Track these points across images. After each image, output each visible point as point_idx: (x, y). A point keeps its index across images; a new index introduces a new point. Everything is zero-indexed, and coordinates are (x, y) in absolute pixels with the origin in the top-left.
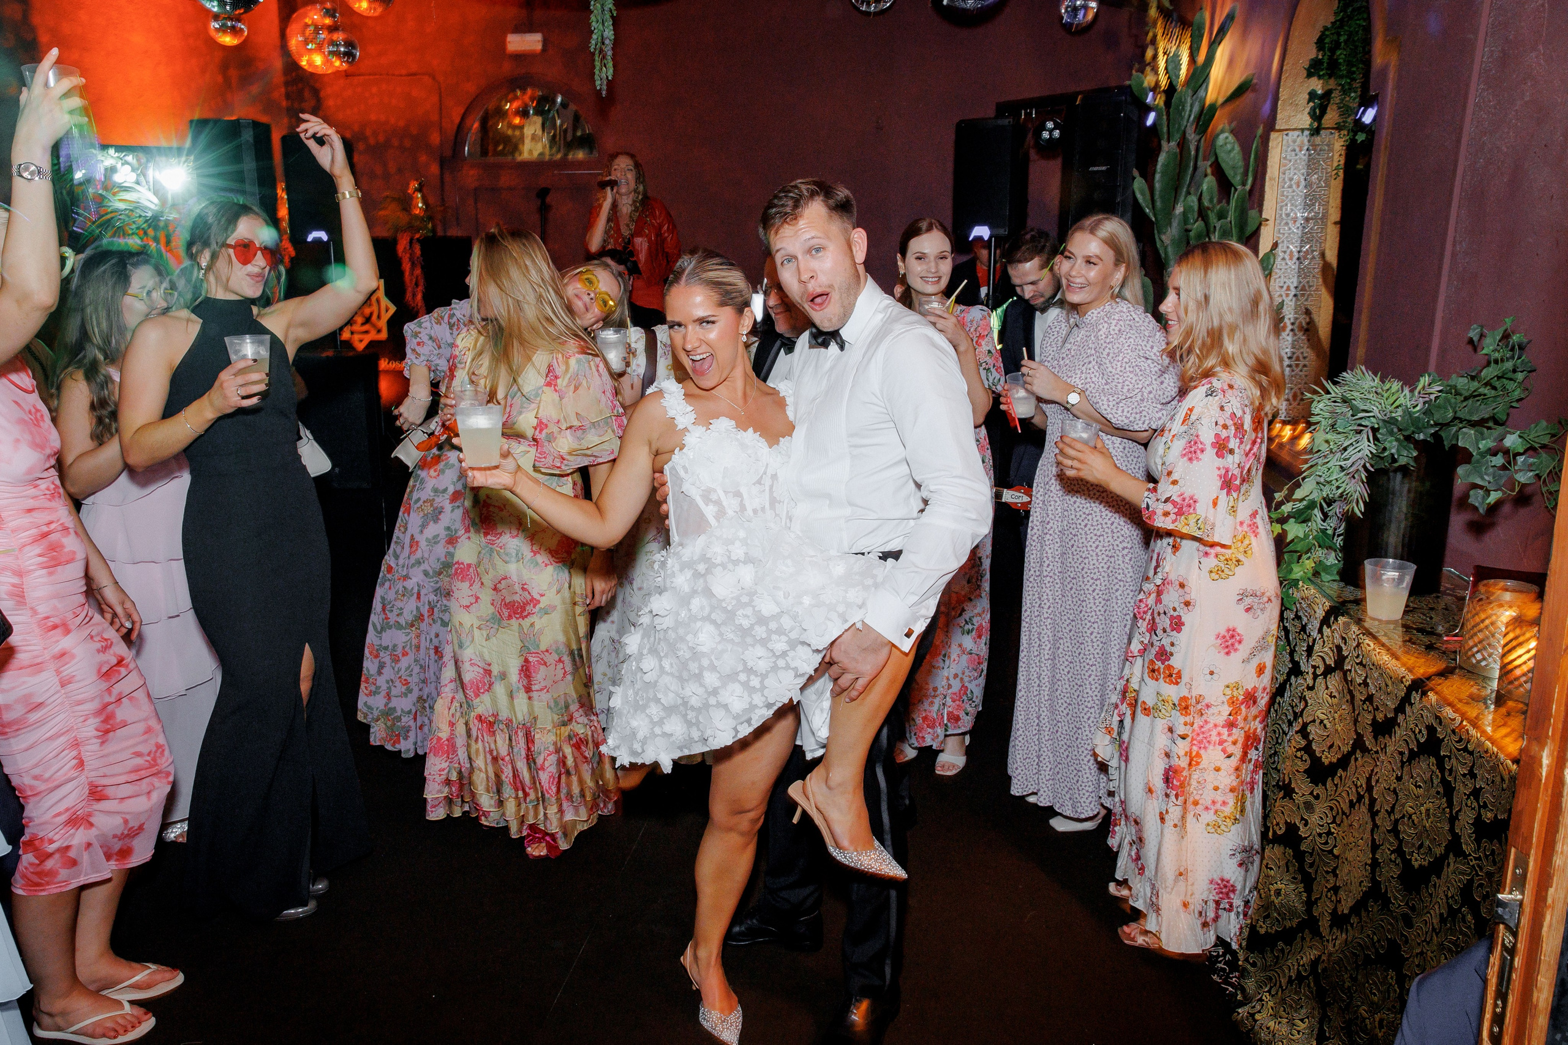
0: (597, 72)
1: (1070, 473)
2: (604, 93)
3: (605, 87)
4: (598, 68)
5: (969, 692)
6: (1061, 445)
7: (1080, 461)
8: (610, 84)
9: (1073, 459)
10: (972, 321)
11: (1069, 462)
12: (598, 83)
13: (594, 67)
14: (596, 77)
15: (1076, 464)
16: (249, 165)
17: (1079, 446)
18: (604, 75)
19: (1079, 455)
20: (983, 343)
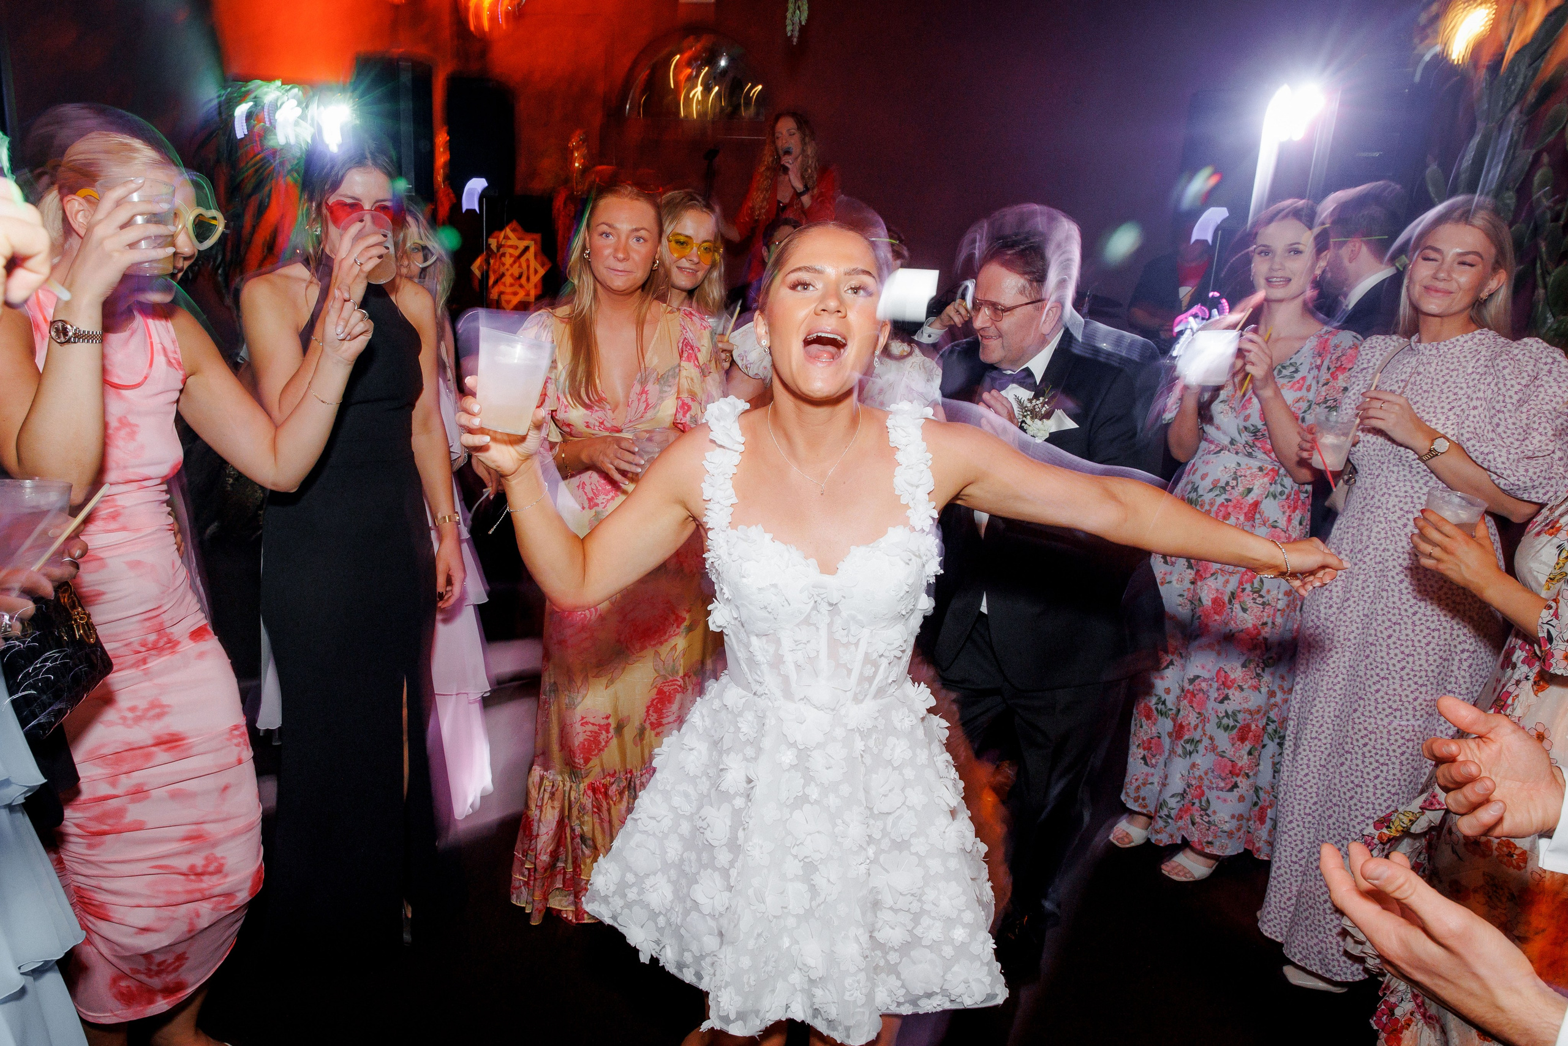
0: (789, 15)
1: (1426, 562)
2: (795, 40)
3: (796, 34)
4: (791, 10)
5: (1204, 799)
6: (1421, 523)
7: (1445, 549)
8: (803, 29)
9: (1435, 544)
10: (1336, 346)
11: (1427, 548)
12: (789, 28)
13: (787, 10)
14: (788, 22)
15: (1437, 552)
16: (406, 105)
17: (1447, 529)
18: (796, 19)
19: (1446, 541)
20: (1341, 377)
